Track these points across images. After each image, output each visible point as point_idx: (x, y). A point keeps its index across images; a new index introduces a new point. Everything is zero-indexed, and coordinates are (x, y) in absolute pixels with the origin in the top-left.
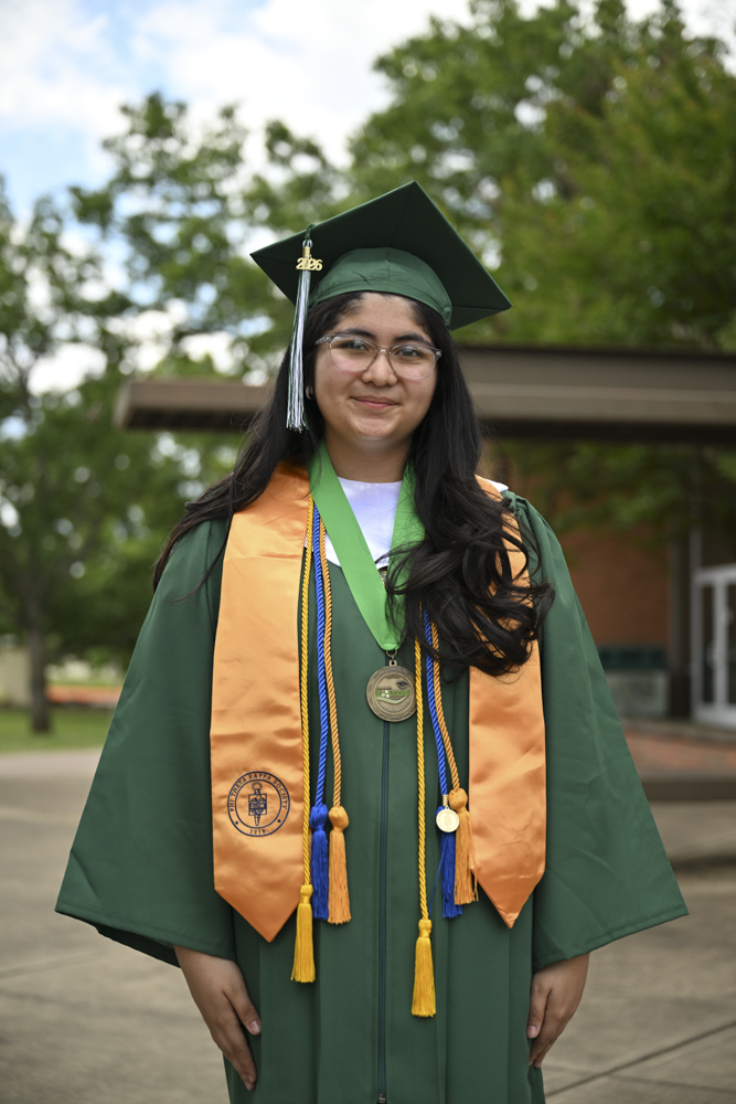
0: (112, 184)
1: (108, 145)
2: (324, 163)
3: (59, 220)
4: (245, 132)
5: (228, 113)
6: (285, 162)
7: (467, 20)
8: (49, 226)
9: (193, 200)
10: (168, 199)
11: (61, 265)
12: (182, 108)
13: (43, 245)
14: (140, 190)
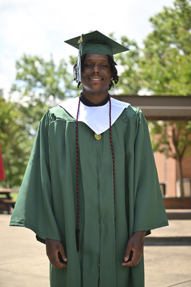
2: (137, 47)
3: (66, 65)
5: (111, 35)
7: (174, 8)
8: (64, 67)
11: (67, 76)
13: (62, 72)
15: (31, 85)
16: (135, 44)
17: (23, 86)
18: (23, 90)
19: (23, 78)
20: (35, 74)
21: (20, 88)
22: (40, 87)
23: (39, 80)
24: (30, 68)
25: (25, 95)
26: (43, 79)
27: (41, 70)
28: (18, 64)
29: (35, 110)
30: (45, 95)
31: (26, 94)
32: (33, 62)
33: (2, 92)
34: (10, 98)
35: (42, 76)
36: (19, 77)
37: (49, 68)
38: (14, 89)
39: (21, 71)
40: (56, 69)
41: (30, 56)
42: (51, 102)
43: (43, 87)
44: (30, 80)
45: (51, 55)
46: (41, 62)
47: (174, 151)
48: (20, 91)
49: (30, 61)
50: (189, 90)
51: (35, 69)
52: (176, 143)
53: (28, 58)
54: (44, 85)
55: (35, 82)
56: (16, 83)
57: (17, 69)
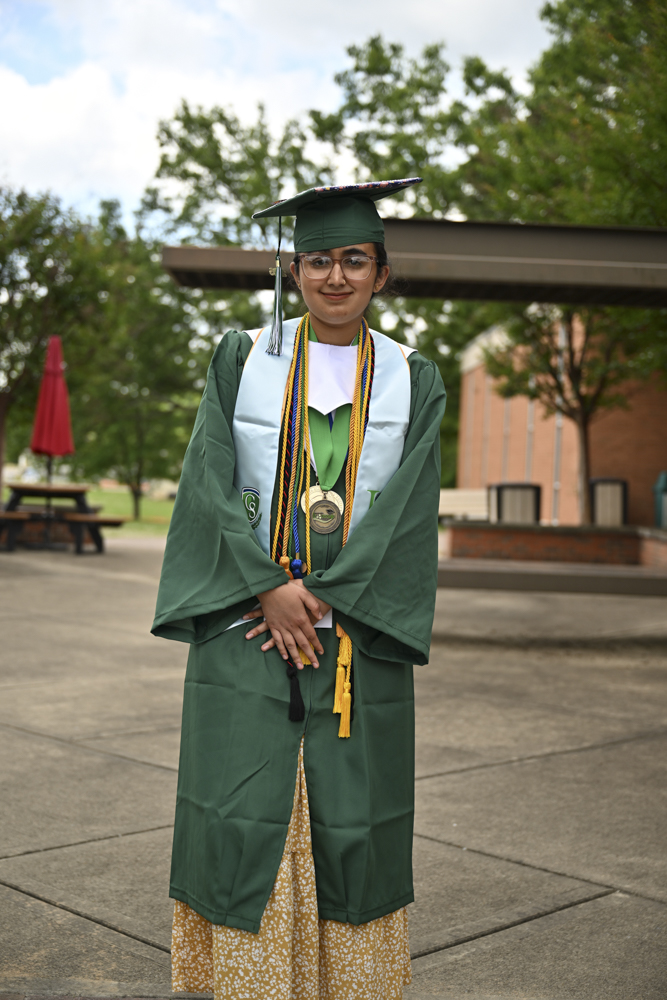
0: (343, 110)
1: (339, 79)
2: (510, 92)
3: (303, 138)
4: (447, 69)
5: (432, 53)
6: (479, 91)
8: (296, 143)
9: (401, 122)
11: (303, 170)
12: (396, 50)
13: (290, 157)
14: (365, 114)
15: (202, 193)
16: (502, 83)
17: (179, 197)
18: (178, 207)
19: (179, 170)
20: (211, 157)
21: (167, 199)
22: (226, 202)
23: (223, 179)
24: (198, 142)
25: (183, 224)
26: (234, 179)
27: (231, 151)
28: (166, 132)
30: (237, 222)
31: (186, 217)
32: (207, 126)
33: (118, 211)
34: (139, 228)
35: (232, 167)
36: (166, 167)
37: (255, 145)
38: (152, 203)
39: (173, 151)
40: (273, 151)
41: (200, 108)
43: (233, 199)
44: (197, 177)
45: (261, 108)
46: (232, 127)
47: (569, 394)
48: (168, 210)
49: (197, 120)
51: (213, 146)
52: (575, 374)
53: (194, 112)
54: (237, 194)
55: (214, 185)
56: (156, 183)
57: (162, 145)
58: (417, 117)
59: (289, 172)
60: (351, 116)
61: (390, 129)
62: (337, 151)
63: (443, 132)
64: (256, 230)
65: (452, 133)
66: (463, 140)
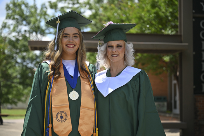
3: (46, 8)
8: (45, 9)
9: (74, 4)
10: (69, 4)
11: (47, 17)
13: (43, 14)
14: (63, 2)
15: (18, 23)
17: (12, 24)
18: (12, 27)
19: (12, 17)
20: (21, 14)
21: (9, 25)
22: (25, 25)
23: (24, 19)
24: (17, 10)
25: (13, 32)
26: (28, 19)
27: (26, 12)
28: (8, 7)
29: (20, 43)
30: (29, 31)
31: (14, 30)
32: (20, 6)
34: (1, 33)
35: (27, 17)
36: (8, 17)
37: (33, 10)
38: (5, 26)
39: (10, 12)
42: (34, 37)
43: (27, 25)
44: (17, 19)
46: (26, 5)
48: (9, 28)
49: (17, 4)
50: (138, 29)
51: (22, 11)
53: (16, 1)
54: (29, 23)
55: (22, 21)
56: (6, 21)
57: (7, 10)
58: (78, 3)
59: (43, 17)
60: (60, 2)
61: (71, 6)
62: (56, 11)
63: (86, 6)
64: (34, 34)
65: (88, 7)
66: (90, 9)
